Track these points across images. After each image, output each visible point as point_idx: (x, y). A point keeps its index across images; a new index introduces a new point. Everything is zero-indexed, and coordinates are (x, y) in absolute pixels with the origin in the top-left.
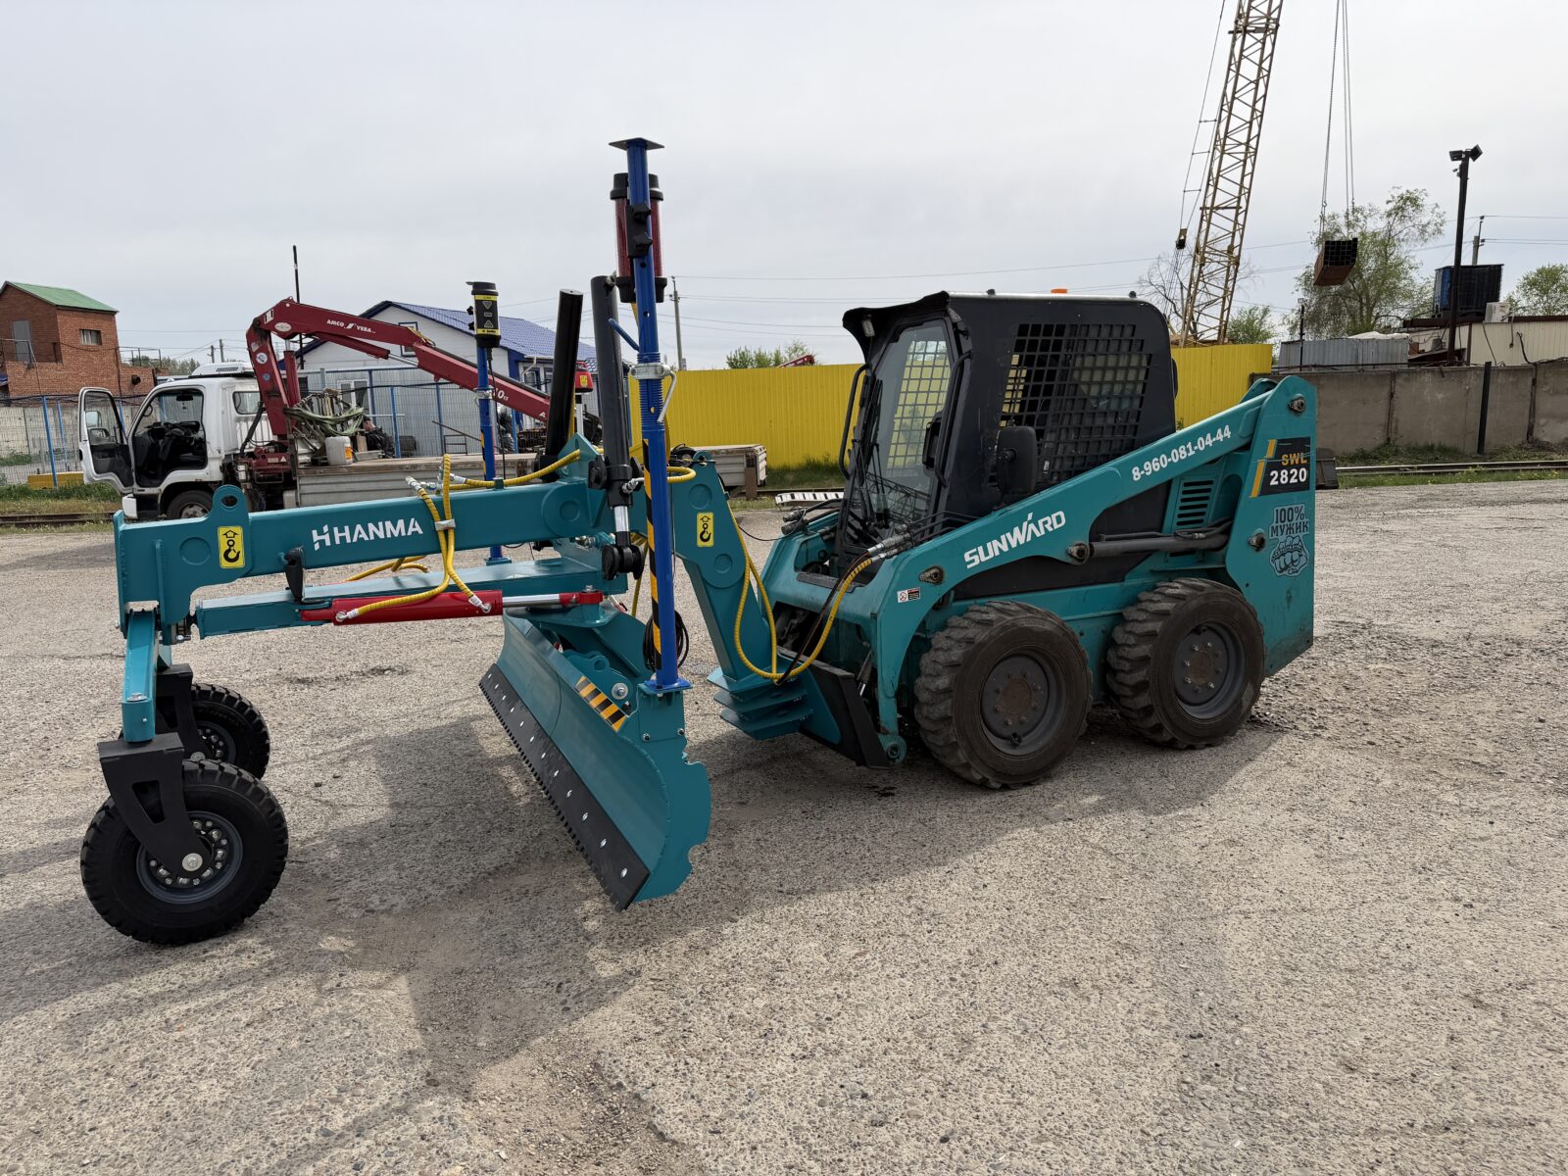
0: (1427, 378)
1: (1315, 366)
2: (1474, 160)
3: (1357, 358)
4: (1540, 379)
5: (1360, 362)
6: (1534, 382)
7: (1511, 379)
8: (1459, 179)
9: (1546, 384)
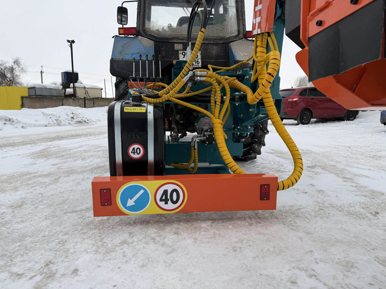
0: (71, 100)
1: (40, 95)
2: (73, 43)
3: (51, 94)
4: (95, 102)
5: (52, 95)
6: (93, 103)
7: (89, 102)
8: (70, 48)
9: (96, 103)
